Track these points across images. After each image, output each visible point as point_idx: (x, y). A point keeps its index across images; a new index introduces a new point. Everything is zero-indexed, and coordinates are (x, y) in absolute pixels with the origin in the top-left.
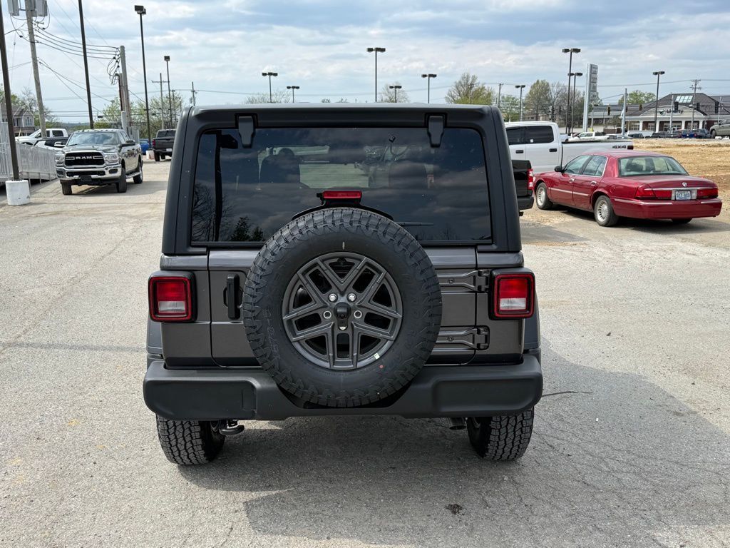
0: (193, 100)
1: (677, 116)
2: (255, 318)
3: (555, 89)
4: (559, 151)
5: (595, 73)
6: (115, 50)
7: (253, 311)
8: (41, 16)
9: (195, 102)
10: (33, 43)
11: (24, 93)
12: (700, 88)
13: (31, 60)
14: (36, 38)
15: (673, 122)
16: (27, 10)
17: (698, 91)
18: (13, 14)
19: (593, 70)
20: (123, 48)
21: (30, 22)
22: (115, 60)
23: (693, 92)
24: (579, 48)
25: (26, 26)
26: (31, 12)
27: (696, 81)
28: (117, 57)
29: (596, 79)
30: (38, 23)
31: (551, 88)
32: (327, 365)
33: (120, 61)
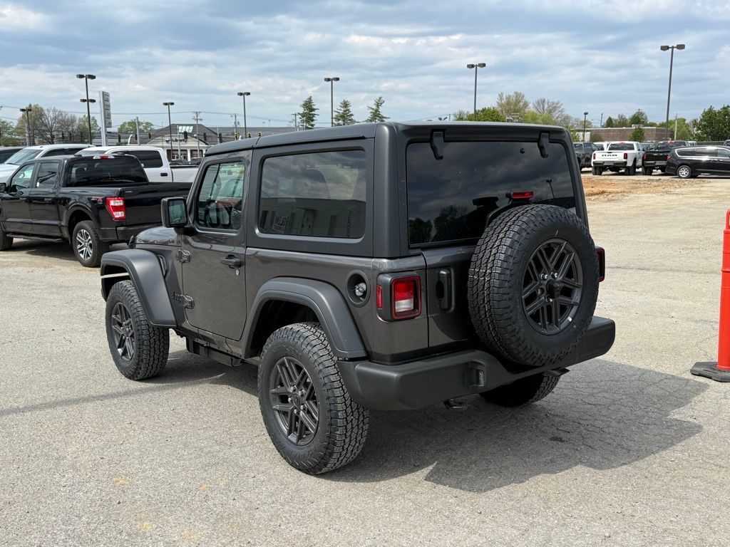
1: (183, 145)
2: (510, 299)
3: (52, 115)
4: (169, 174)
5: (108, 101)
7: (508, 294)
12: (201, 120)
15: (181, 150)
17: (199, 122)
19: (105, 96)
23: (195, 123)
24: (94, 75)
27: (197, 113)
29: (109, 106)
31: (46, 112)
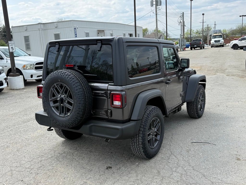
0: (215, 27)
6: (181, 14)
8: (159, 6)
9: (215, 28)
10: (156, 14)
11: (163, 30)
13: (156, 20)
14: (157, 13)
16: (155, 5)
18: (152, 6)
20: (183, 13)
21: (156, 8)
22: (180, 17)
25: (155, 10)
26: (157, 5)
28: (181, 16)
30: (158, 8)
32: (58, 114)
33: (182, 17)
